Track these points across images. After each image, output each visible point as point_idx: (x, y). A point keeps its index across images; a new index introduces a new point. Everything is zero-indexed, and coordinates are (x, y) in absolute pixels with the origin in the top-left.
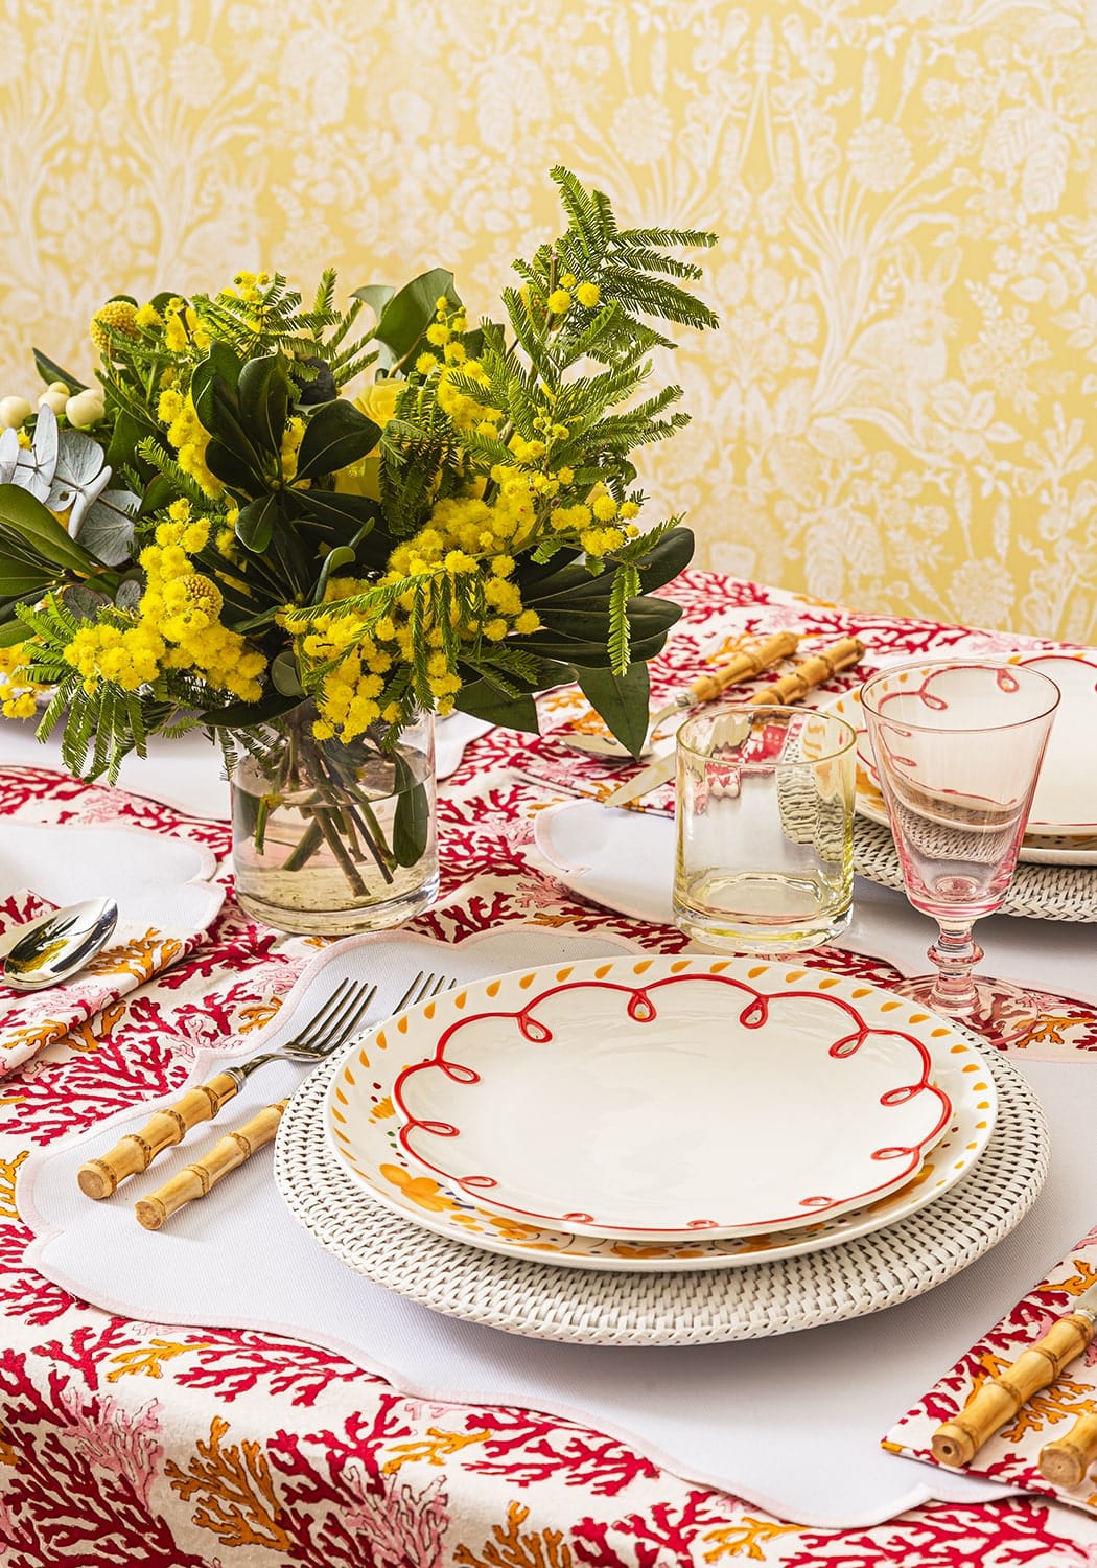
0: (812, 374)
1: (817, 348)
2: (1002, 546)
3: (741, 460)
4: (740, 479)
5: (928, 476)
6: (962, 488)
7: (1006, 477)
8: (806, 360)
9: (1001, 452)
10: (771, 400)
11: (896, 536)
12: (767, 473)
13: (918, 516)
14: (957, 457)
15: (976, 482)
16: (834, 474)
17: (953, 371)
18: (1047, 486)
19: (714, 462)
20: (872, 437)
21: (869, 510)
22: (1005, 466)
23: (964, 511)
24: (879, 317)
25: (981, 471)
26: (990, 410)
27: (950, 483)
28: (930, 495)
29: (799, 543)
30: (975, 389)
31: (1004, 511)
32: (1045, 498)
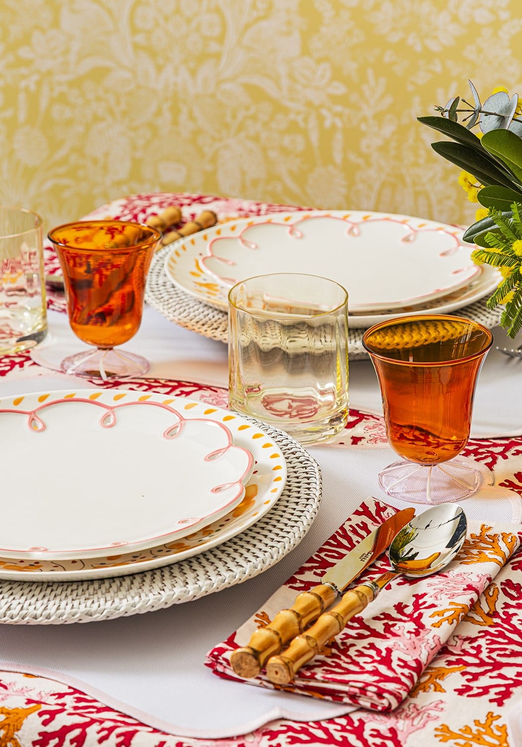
0: (218, 56)
1: (221, 39)
2: (338, 157)
3: (175, 111)
4: (175, 122)
5: (292, 116)
6: (313, 123)
7: (339, 115)
8: (214, 47)
9: (335, 99)
10: (193, 73)
11: (273, 154)
12: (191, 117)
13: (287, 141)
14: (309, 104)
15: (321, 119)
16: (234, 117)
17: (305, 51)
18: (365, 119)
19: (159, 113)
20: (256, 94)
21: (256, 138)
22: (338, 108)
23: (314, 137)
24: (258, 19)
25: (324, 112)
26: (328, 74)
27: (305, 120)
28: (293, 128)
29: (214, 160)
30: (319, 61)
31: (339, 136)
32: (363, 127)
